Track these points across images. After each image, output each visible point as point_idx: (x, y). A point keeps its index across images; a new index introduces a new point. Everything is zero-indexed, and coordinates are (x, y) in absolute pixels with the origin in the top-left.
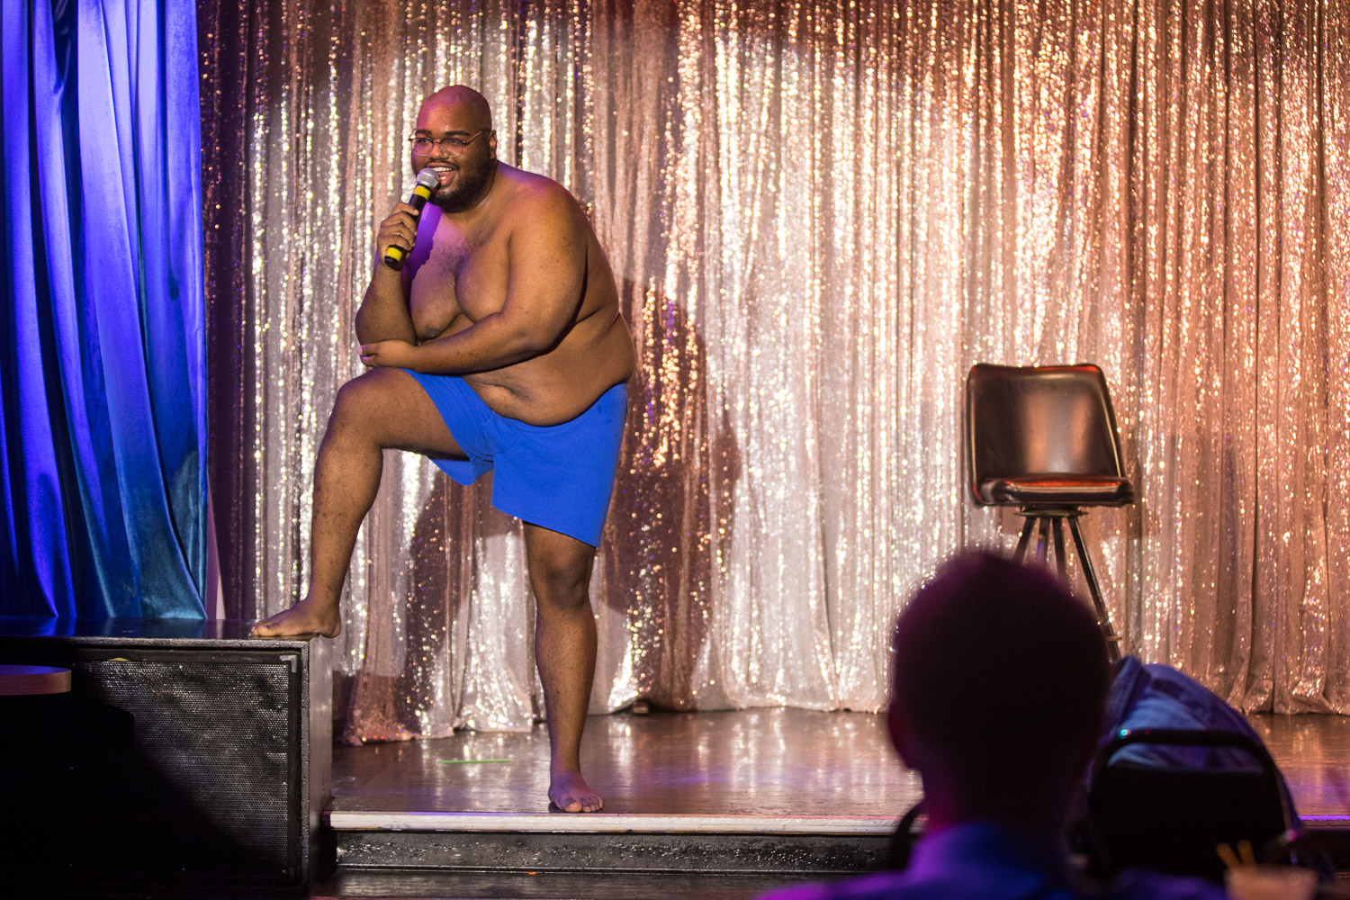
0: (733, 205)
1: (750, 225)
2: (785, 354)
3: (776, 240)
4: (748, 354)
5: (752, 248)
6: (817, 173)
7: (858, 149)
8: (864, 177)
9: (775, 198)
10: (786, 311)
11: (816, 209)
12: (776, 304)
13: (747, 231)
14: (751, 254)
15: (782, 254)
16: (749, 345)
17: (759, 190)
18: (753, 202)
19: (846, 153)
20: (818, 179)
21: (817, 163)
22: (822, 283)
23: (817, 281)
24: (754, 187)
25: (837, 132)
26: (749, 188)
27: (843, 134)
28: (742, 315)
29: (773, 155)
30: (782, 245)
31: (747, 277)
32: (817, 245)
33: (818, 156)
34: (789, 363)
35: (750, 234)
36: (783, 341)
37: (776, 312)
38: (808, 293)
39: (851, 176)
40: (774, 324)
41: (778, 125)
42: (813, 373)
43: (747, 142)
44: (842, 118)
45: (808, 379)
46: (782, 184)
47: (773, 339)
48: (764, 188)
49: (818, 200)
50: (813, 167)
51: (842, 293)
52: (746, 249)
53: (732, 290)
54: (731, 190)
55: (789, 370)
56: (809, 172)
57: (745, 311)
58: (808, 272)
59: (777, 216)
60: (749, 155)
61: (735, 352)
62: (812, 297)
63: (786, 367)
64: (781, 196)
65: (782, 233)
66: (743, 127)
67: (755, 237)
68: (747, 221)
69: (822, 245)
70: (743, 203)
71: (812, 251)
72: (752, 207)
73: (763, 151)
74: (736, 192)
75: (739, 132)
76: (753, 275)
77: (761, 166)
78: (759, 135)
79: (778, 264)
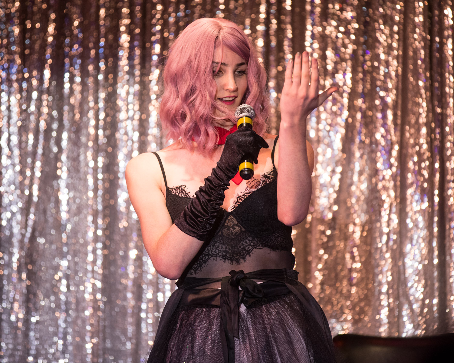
0: (14, 165)
1: (30, 188)
2: (65, 321)
3: (58, 202)
4: (27, 321)
5: (32, 210)
6: (101, 132)
7: (143, 109)
8: (150, 138)
9: (57, 158)
10: (67, 277)
11: (100, 170)
12: (57, 268)
13: (27, 192)
14: (32, 216)
15: (64, 216)
16: (28, 313)
17: (40, 151)
18: (33, 162)
19: (131, 113)
20: (102, 140)
21: (101, 123)
22: (105, 247)
23: (100, 245)
24: (35, 146)
25: (122, 91)
26: (30, 148)
27: (128, 93)
28: (20, 279)
29: (55, 113)
30: (64, 207)
31: (26, 240)
32: (100, 207)
33: (102, 115)
34: (70, 330)
35: (31, 195)
36: (63, 307)
37: (57, 277)
38: (90, 258)
39: (136, 136)
40: (54, 290)
41: (60, 84)
42: (95, 340)
43: (29, 99)
44: (127, 77)
45: (89, 347)
46: (64, 144)
47: (53, 305)
48: (47, 148)
49: (101, 161)
50: (97, 127)
51: (126, 257)
52: (25, 211)
53: (11, 254)
54: (10, 149)
55: (69, 338)
56: (92, 131)
57: (24, 276)
58: (90, 234)
59: (58, 177)
60: (29, 115)
61: (13, 318)
62: (94, 262)
63: (65, 334)
64: (64, 157)
65: (64, 196)
66: (25, 85)
67: (35, 199)
68: (27, 182)
69: (105, 208)
70: (23, 162)
71: (95, 214)
72: (32, 169)
73: (45, 110)
74: (16, 152)
75: (21, 90)
76: (33, 238)
77: (43, 125)
78: (41, 93)
79: (59, 227)
